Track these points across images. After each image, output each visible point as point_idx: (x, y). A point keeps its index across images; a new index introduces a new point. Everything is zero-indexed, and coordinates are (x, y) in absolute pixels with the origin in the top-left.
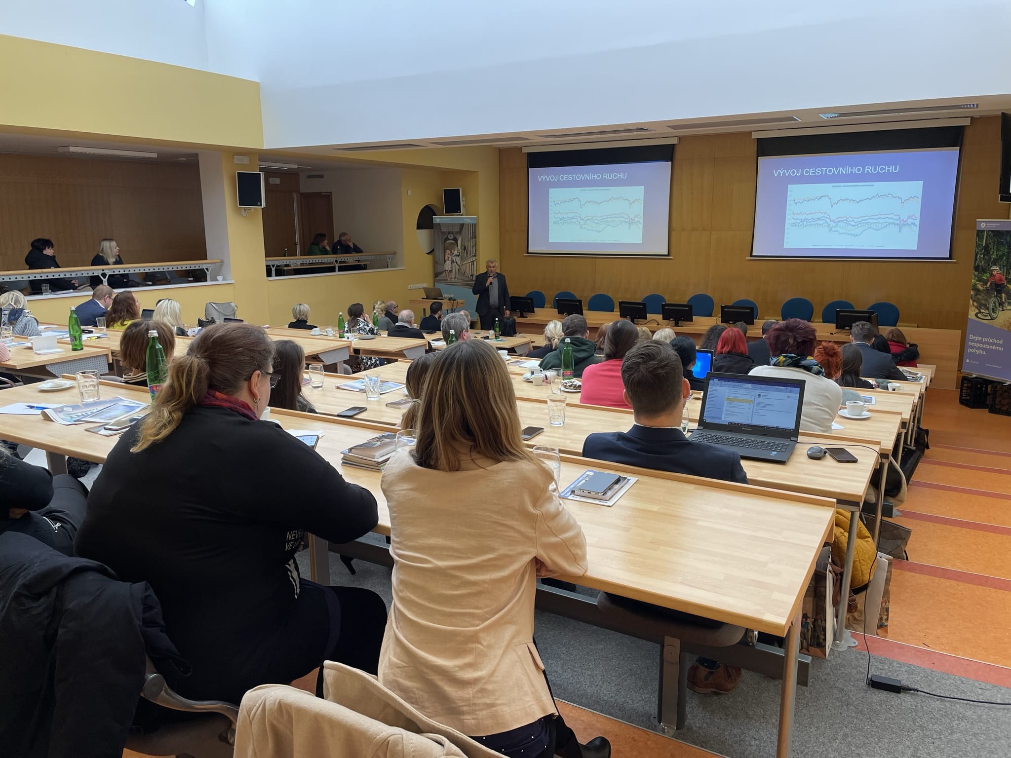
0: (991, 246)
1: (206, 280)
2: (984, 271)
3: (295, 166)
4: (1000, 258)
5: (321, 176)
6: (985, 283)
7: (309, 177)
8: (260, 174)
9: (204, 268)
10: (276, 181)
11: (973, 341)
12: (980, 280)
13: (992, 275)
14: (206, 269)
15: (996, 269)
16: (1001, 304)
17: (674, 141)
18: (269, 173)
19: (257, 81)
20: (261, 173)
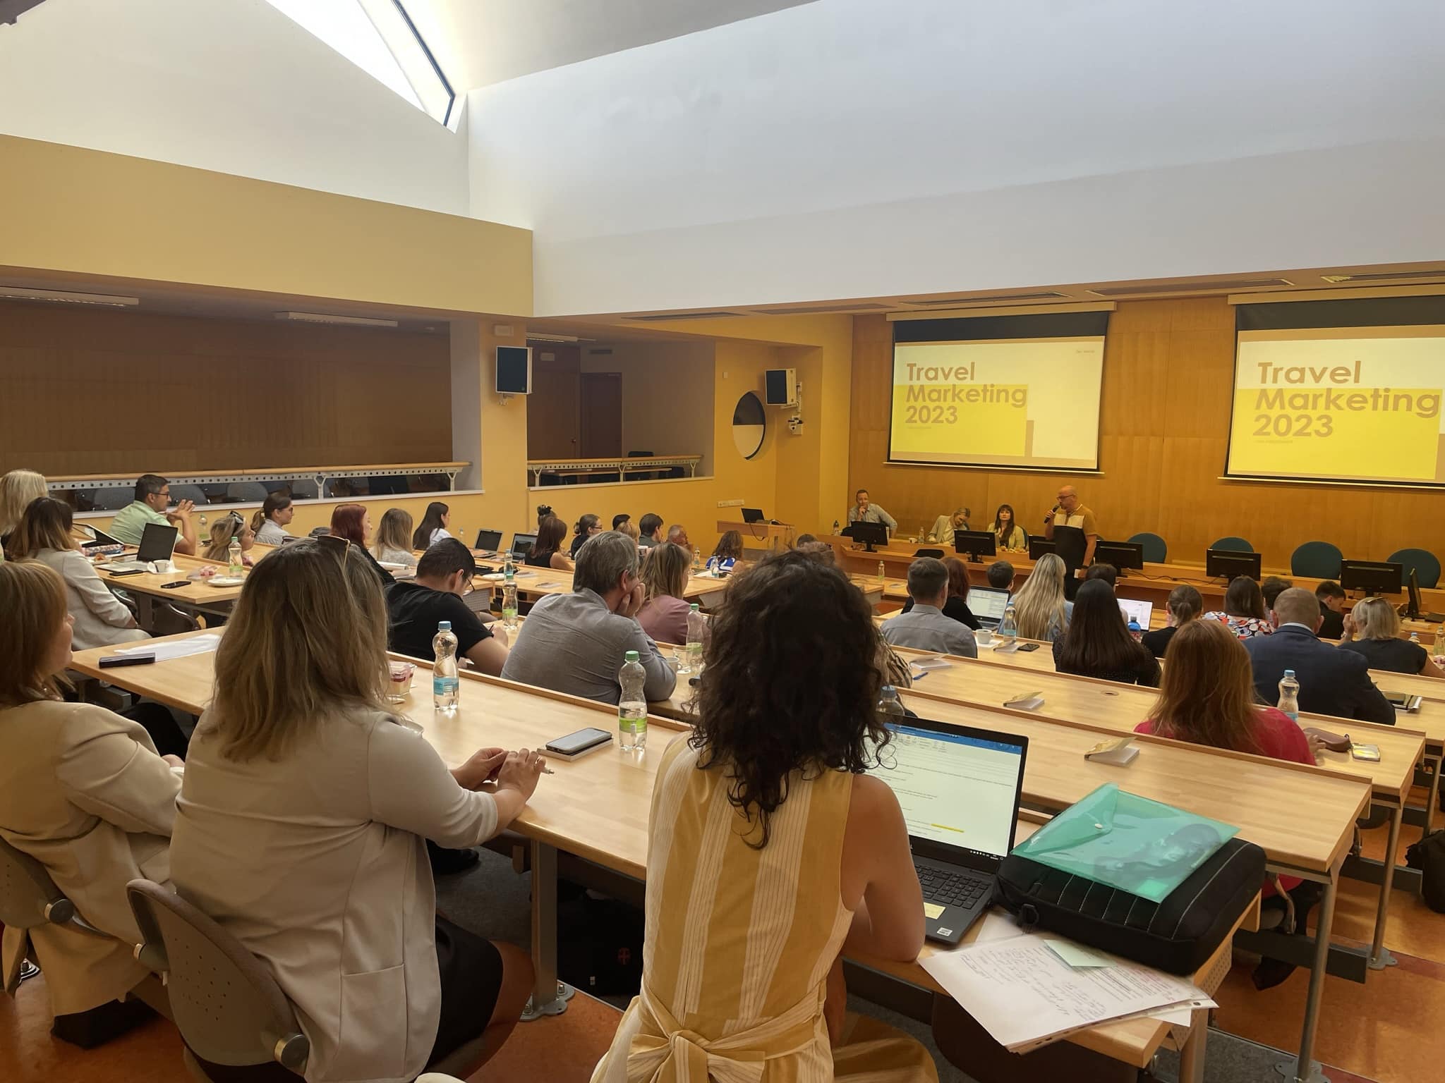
1: (449, 490)
3: (575, 339)
5: (610, 352)
7: (593, 352)
8: (527, 350)
9: (448, 473)
10: (548, 357)
14: (450, 474)
17: (1110, 307)
18: (539, 347)
19: (531, 229)
20: (528, 348)
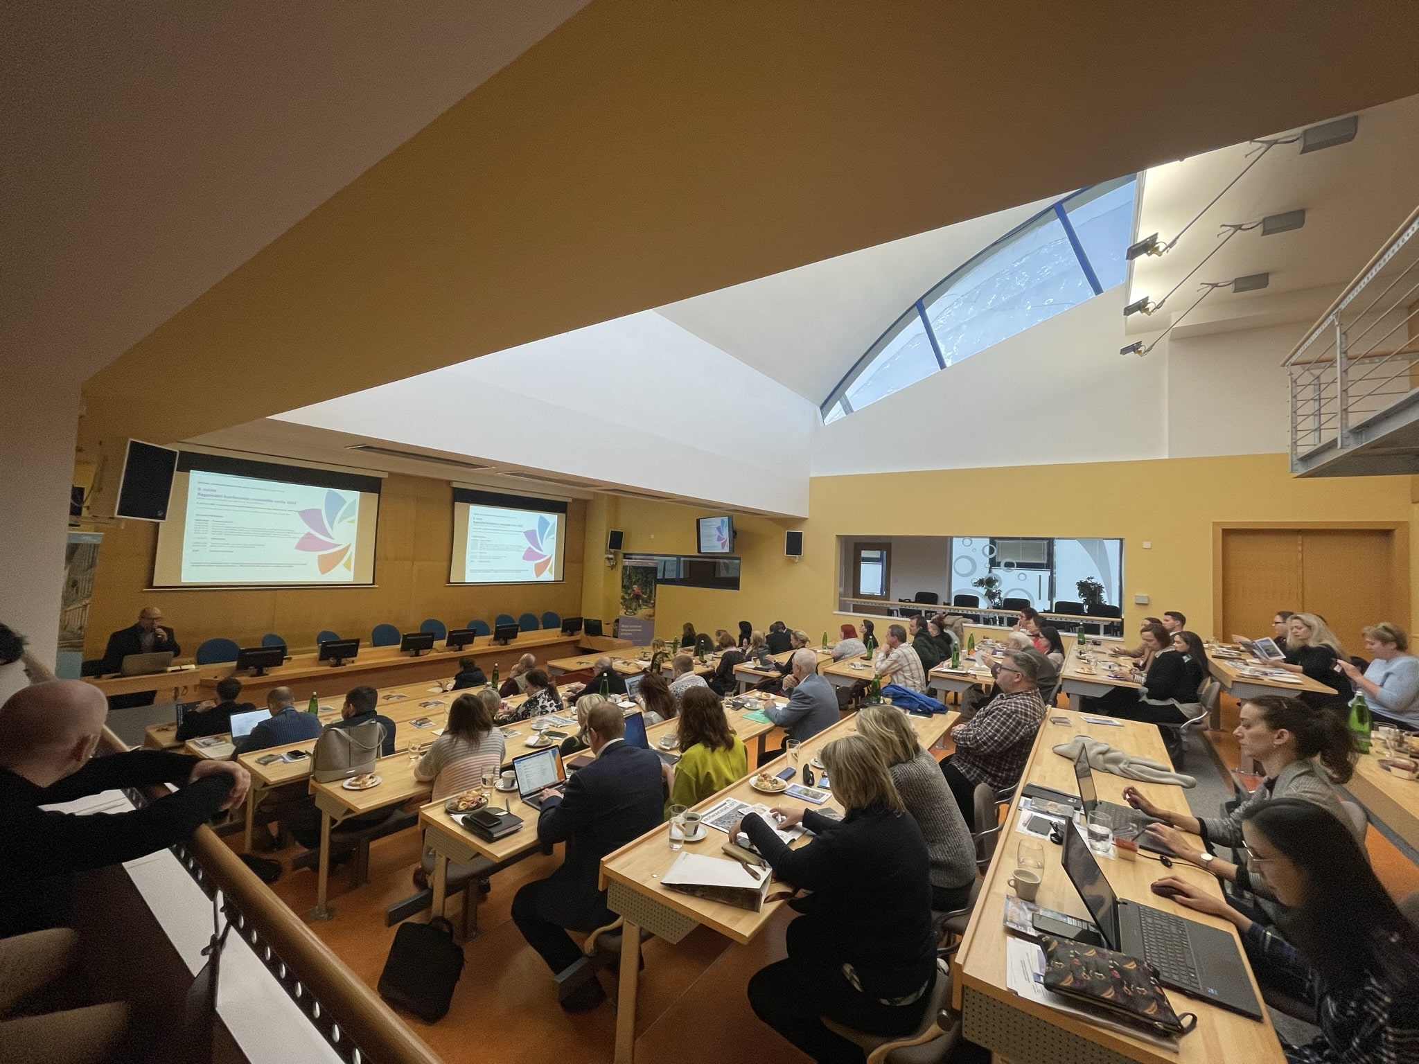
0: (632, 574)
2: (629, 588)
4: (637, 581)
6: (629, 595)
11: (623, 628)
12: (626, 593)
13: (633, 590)
15: (635, 587)
16: (639, 606)
17: (385, 475)
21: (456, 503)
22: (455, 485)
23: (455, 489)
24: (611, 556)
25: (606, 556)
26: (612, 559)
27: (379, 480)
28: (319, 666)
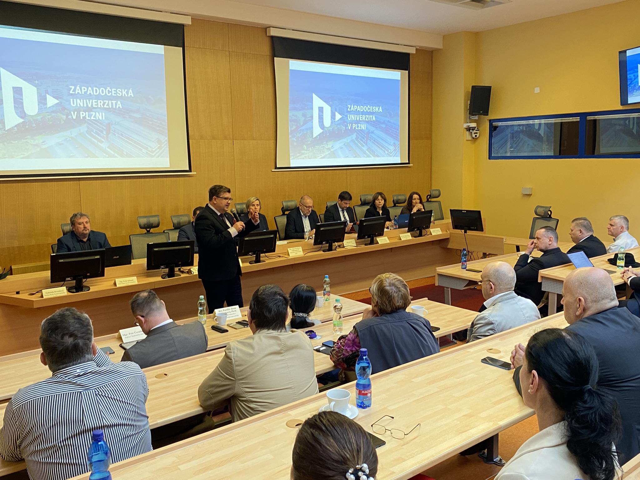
21: (276, 59)
22: (274, 32)
23: (272, 37)
24: (473, 125)
25: (465, 125)
26: (473, 129)
27: (181, 27)
28: (148, 276)
